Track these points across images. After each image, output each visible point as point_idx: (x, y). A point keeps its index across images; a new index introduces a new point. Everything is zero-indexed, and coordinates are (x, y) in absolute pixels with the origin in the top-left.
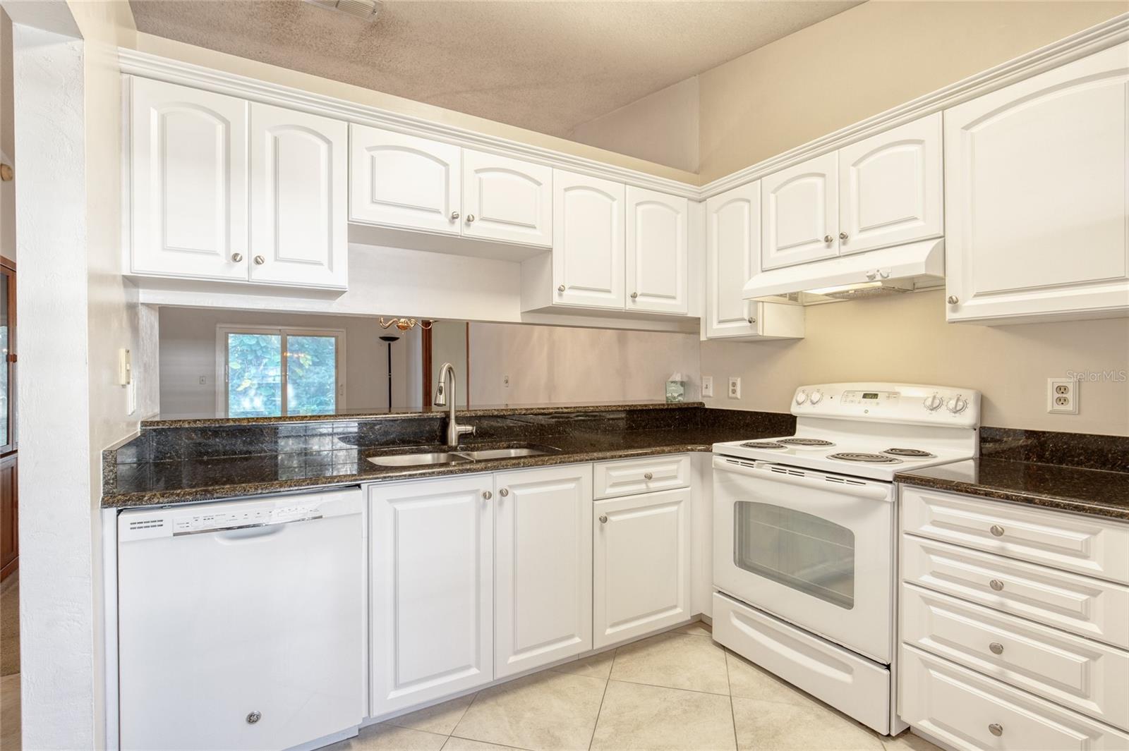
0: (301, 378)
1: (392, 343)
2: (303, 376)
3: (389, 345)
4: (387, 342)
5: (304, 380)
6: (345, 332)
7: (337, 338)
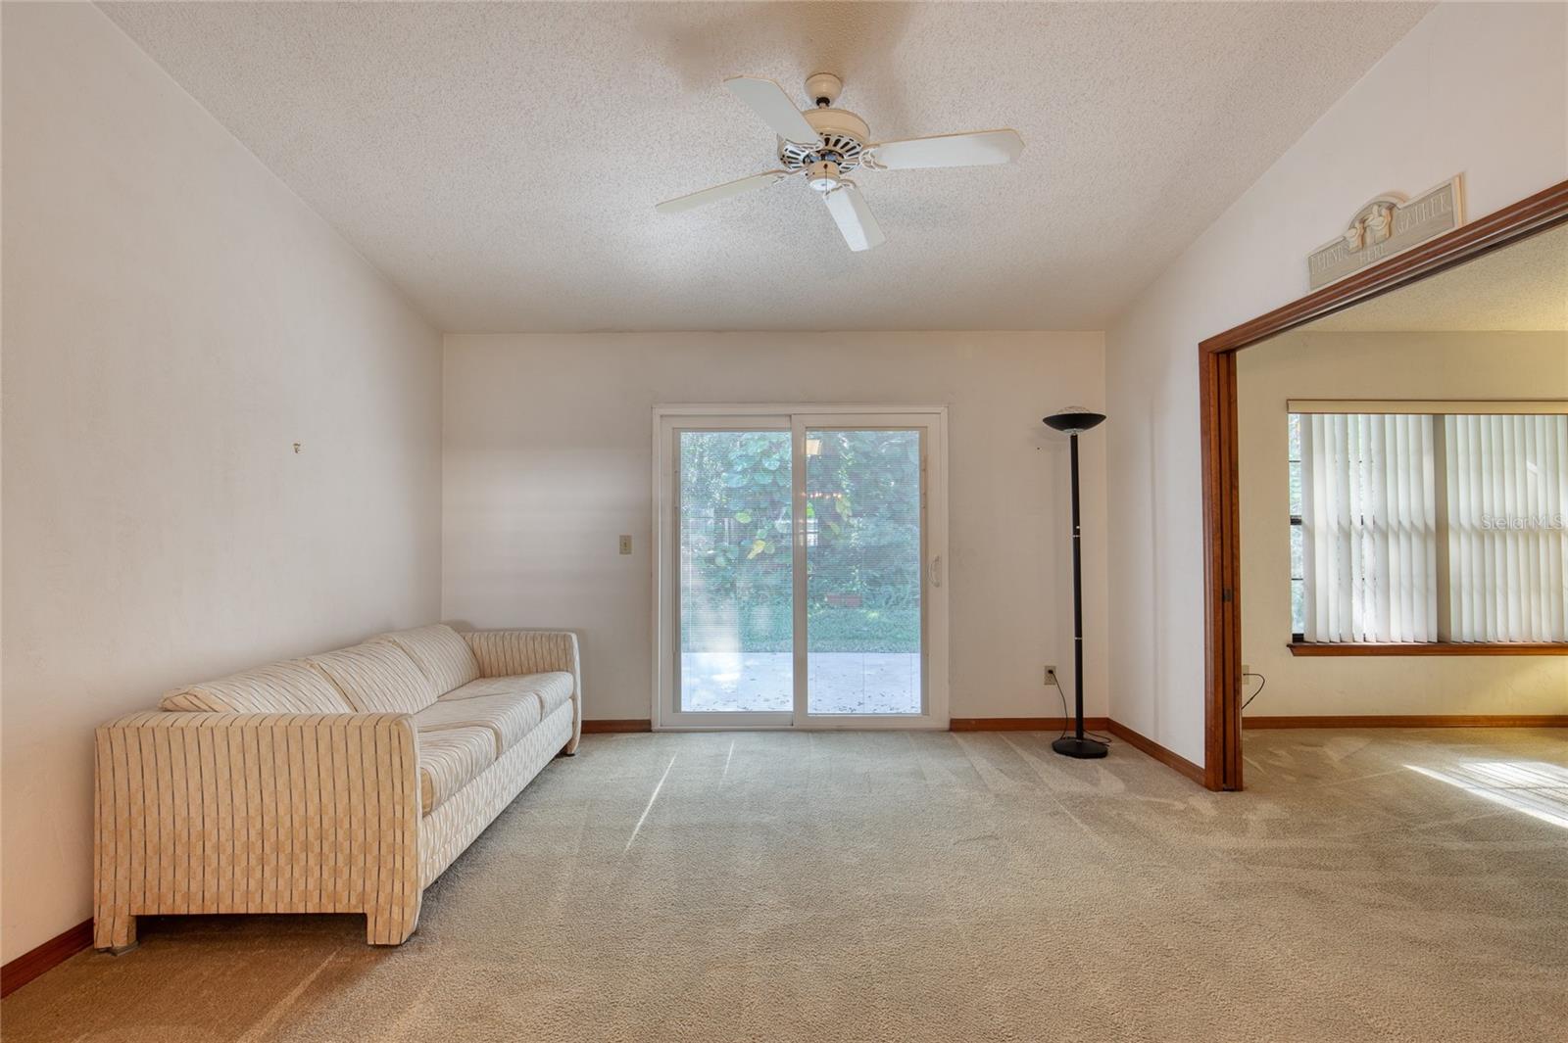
0: (836, 537)
1: (1085, 436)
2: (839, 535)
3: (1074, 440)
4: (1067, 434)
5: (842, 541)
6: (944, 415)
7: (923, 430)
